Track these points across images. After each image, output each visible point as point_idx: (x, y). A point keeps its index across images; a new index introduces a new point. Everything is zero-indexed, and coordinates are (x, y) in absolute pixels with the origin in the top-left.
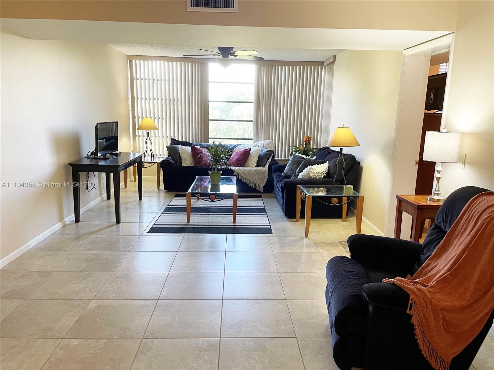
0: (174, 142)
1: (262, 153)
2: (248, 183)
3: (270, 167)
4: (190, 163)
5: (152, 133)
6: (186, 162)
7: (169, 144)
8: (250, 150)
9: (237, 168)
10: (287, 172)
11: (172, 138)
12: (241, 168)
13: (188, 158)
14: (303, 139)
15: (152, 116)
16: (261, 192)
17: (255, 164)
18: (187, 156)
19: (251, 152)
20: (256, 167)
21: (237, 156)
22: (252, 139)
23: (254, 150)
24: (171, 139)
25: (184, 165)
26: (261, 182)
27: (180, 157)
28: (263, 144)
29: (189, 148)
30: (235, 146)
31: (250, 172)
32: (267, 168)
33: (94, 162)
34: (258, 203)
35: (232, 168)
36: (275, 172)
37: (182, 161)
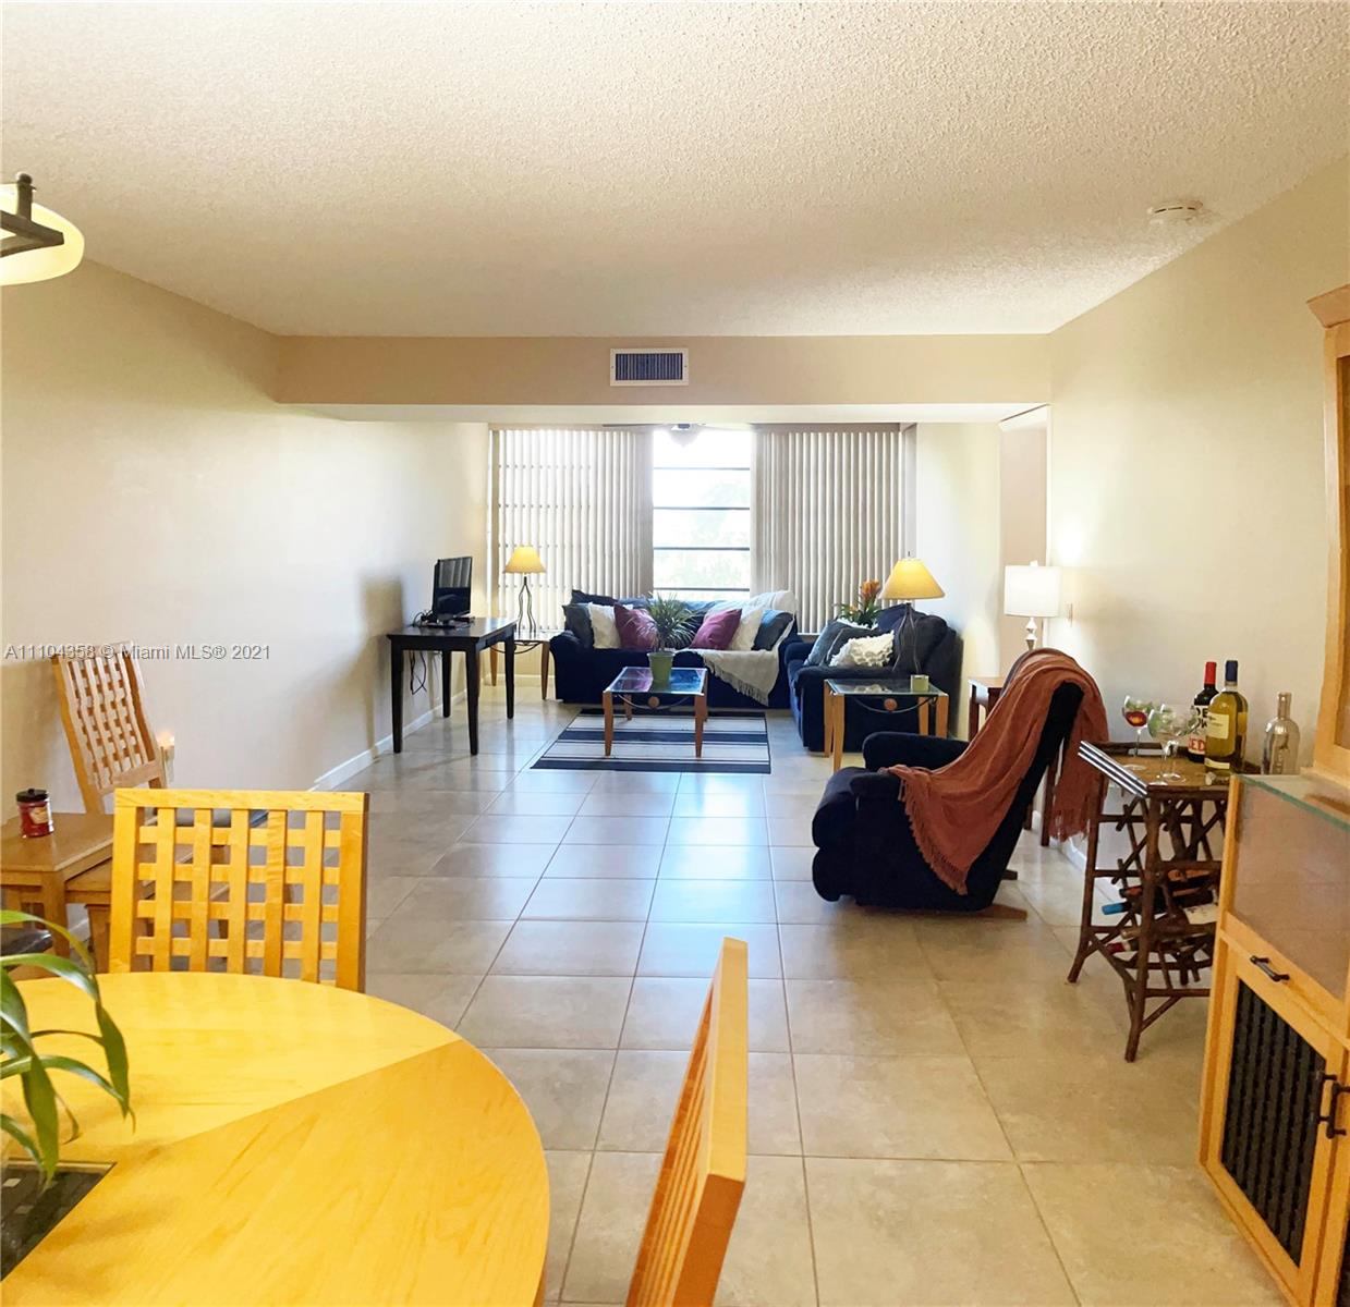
0: (578, 596)
1: (768, 619)
2: (736, 687)
3: (781, 650)
4: (611, 642)
5: (532, 578)
6: (604, 640)
7: (567, 603)
8: (740, 611)
9: (709, 651)
10: (815, 657)
11: (575, 588)
12: (720, 653)
13: (607, 632)
15: (533, 542)
16: (763, 707)
17: (752, 644)
18: (605, 627)
19: (742, 617)
20: (752, 649)
21: (715, 626)
22: (748, 590)
23: (749, 613)
24: (574, 591)
25: (598, 646)
26: (764, 685)
27: (592, 629)
29: (609, 611)
30: (709, 606)
31: (737, 661)
32: (775, 652)
33: (427, 632)
34: (756, 726)
35: (701, 652)
36: (792, 659)
37: (595, 638)
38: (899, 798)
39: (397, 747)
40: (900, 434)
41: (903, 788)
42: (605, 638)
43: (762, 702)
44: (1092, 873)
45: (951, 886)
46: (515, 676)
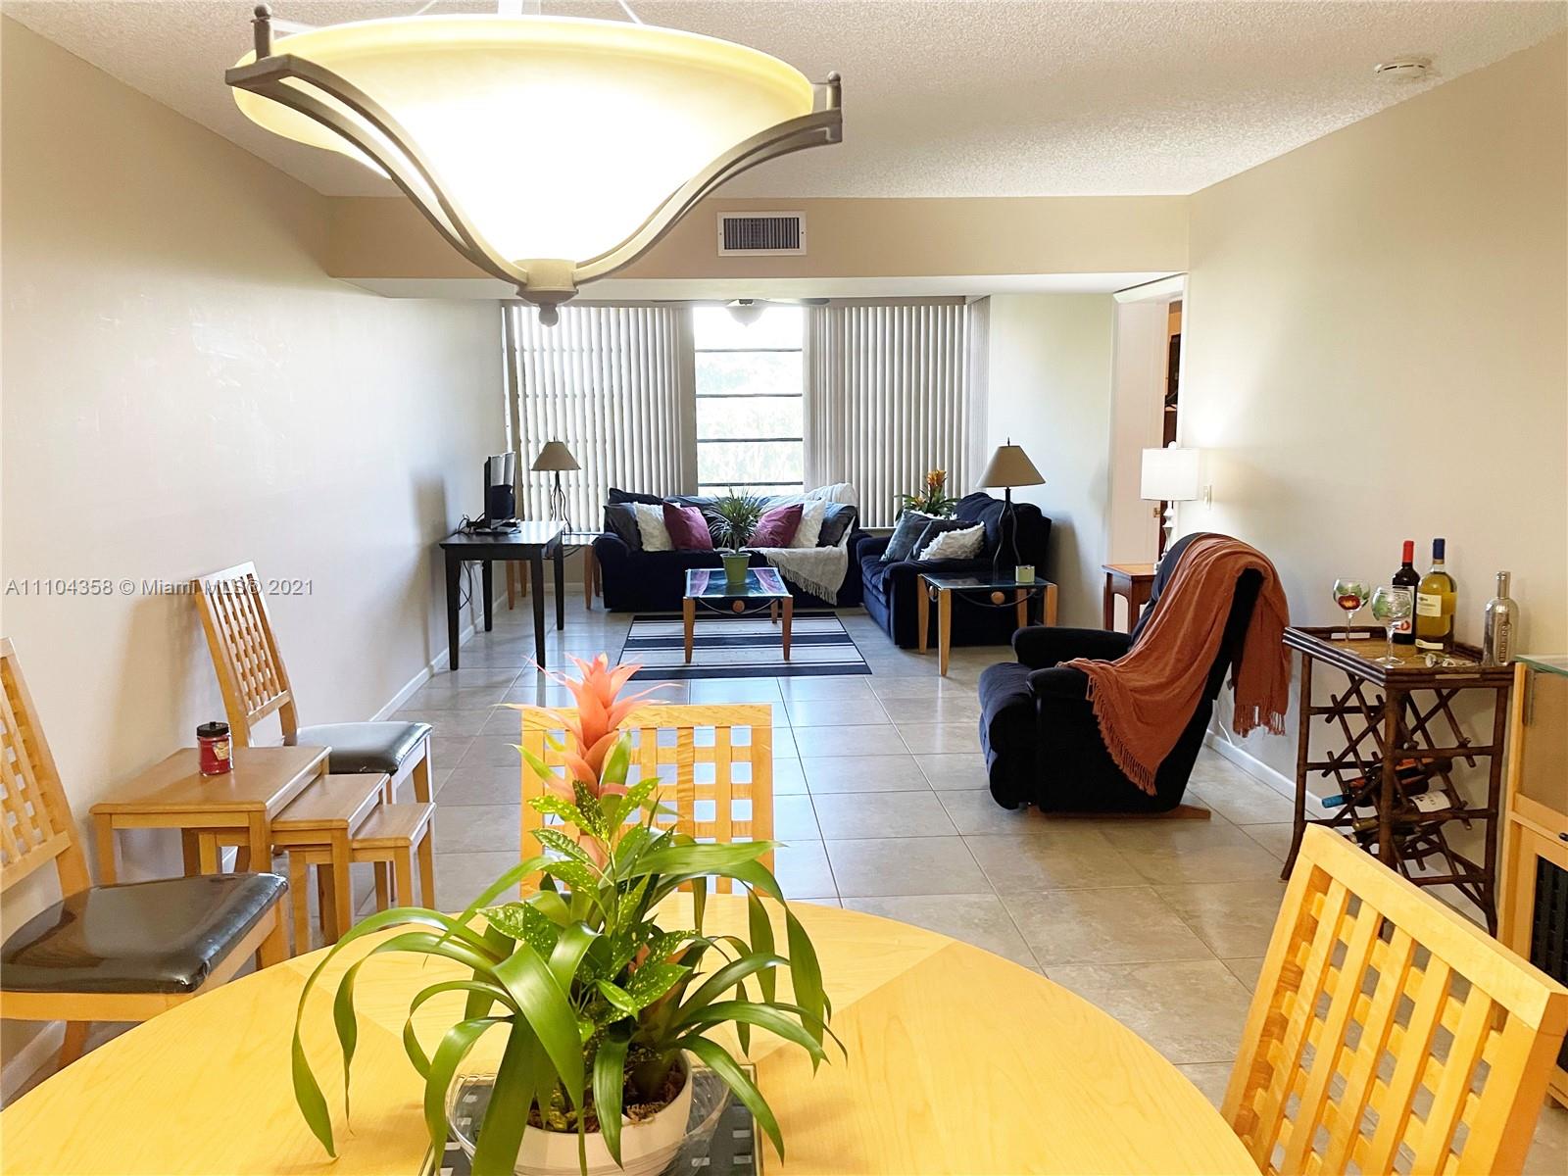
0: (617, 496)
1: (830, 514)
2: (802, 585)
3: (850, 545)
4: (661, 544)
6: (652, 540)
7: (605, 503)
8: (802, 507)
9: (772, 549)
10: (893, 552)
12: (784, 550)
13: (656, 533)
14: (925, 477)
16: (832, 606)
17: (816, 541)
18: (654, 528)
19: (804, 512)
20: (817, 546)
21: (772, 524)
22: (801, 483)
23: (812, 507)
25: (648, 548)
26: (832, 583)
27: (639, 531)
28: (829, 494)
29: (657, 511)
30: (765, 501)
31: (804, 558)
32: (843, 547)
33: (476, 540)
34: (831, 626)
35: (763, 550)
36: (865, 555)
37: (643, 539)
38: (1087, 698)
39: (454, 664)
40: (966, 307)
41: (1091, 687)
42: (655, 540)
43: (830, 601)
44: (1304, 767)
45: (1141, 787)
46: (565, 584)
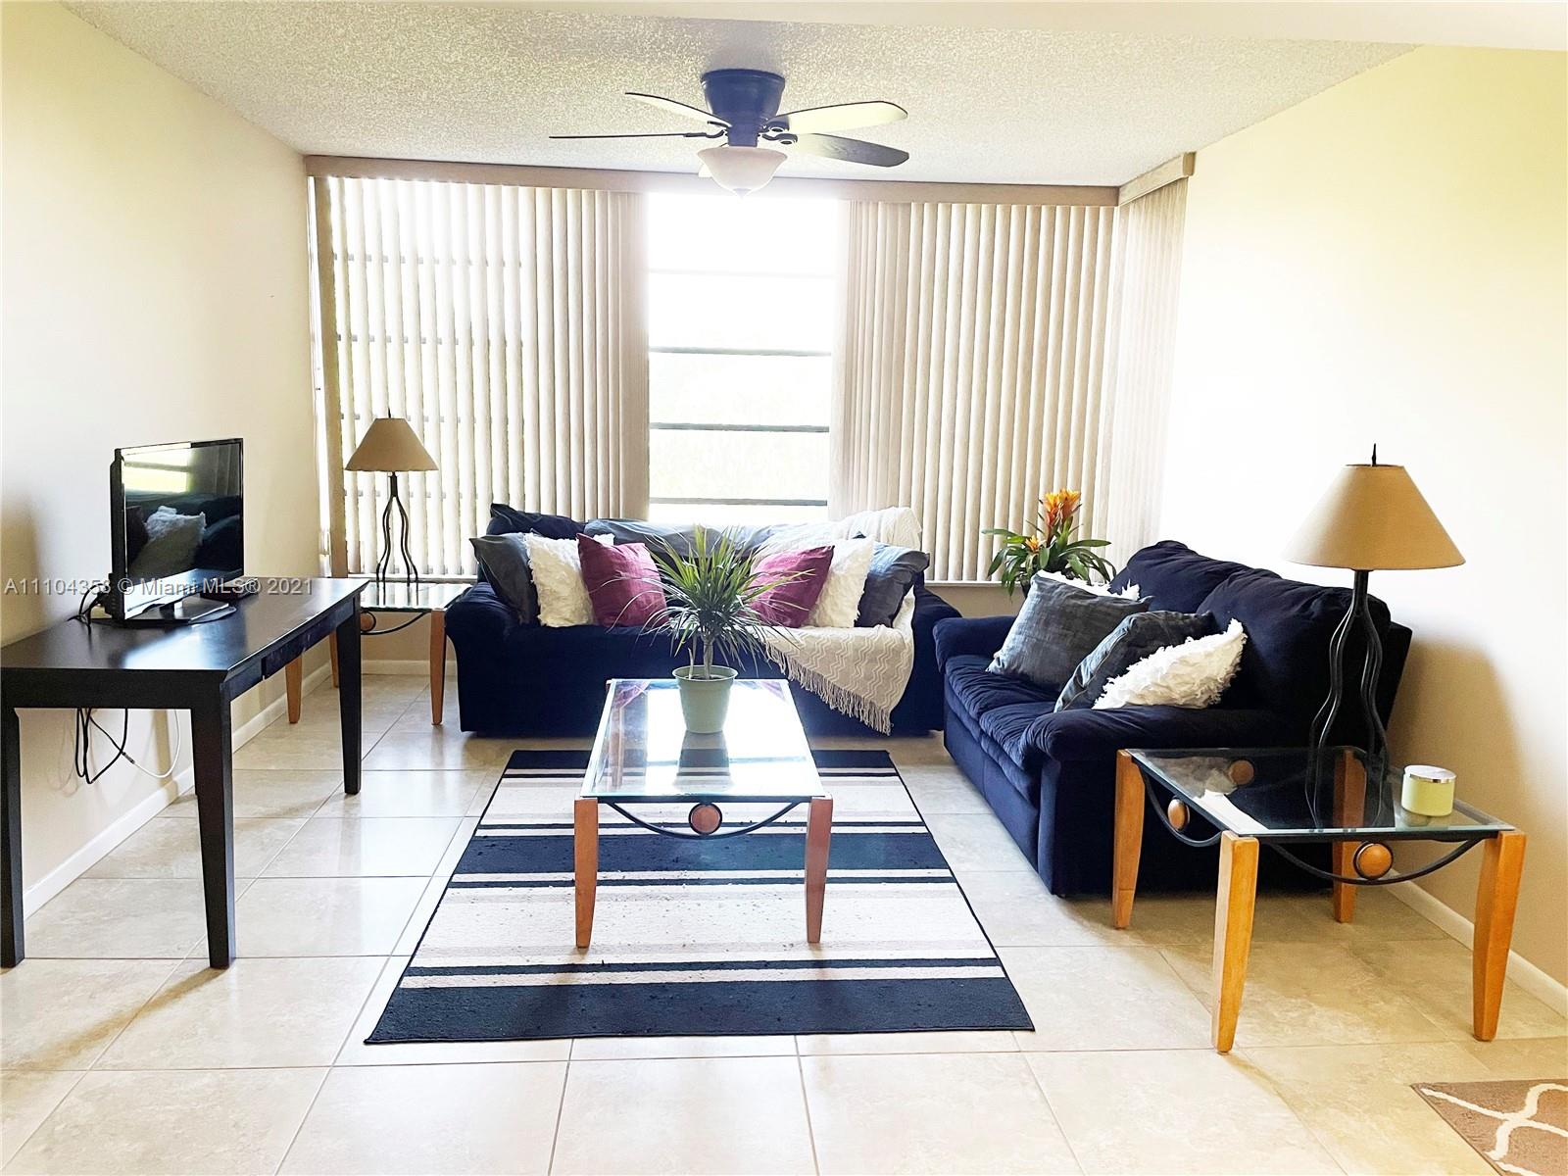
0: (505, 518)
1: (880, 565)
4: (574, 613)
6: (557, 605)
7: (482, 532)
8: (830, 552)
9: (776, 631)
11: (497, 501)
12: (797, 633)
13: (565, 591)
17: (854, 614)
18: (562, 582)
19: (834, 561)
20: (857, 624)
21: (777, 581)
22: (824, 503)
24: (494, 506)
25: (549, 619)
27: (534, 587)
28: (876, 524)
29: (568, 550)
31: (833, 652)
32: (905, 630)
35: (760, 632)
36: (952, 655)
37: (542, 605)
40: (1120, 206)
42: (563, 604)
43: (879, 728)
